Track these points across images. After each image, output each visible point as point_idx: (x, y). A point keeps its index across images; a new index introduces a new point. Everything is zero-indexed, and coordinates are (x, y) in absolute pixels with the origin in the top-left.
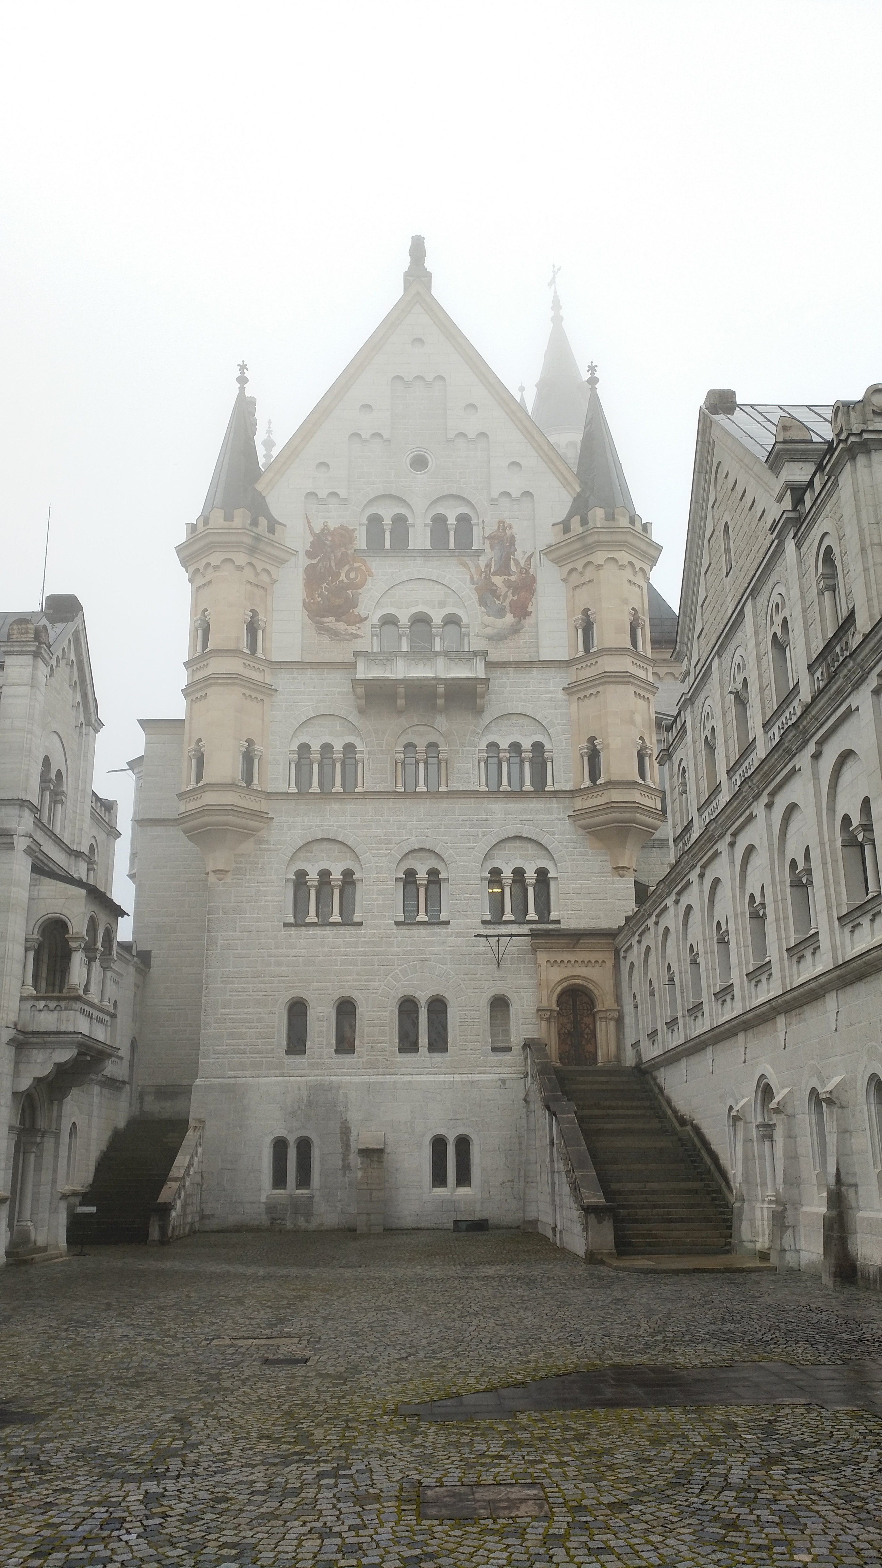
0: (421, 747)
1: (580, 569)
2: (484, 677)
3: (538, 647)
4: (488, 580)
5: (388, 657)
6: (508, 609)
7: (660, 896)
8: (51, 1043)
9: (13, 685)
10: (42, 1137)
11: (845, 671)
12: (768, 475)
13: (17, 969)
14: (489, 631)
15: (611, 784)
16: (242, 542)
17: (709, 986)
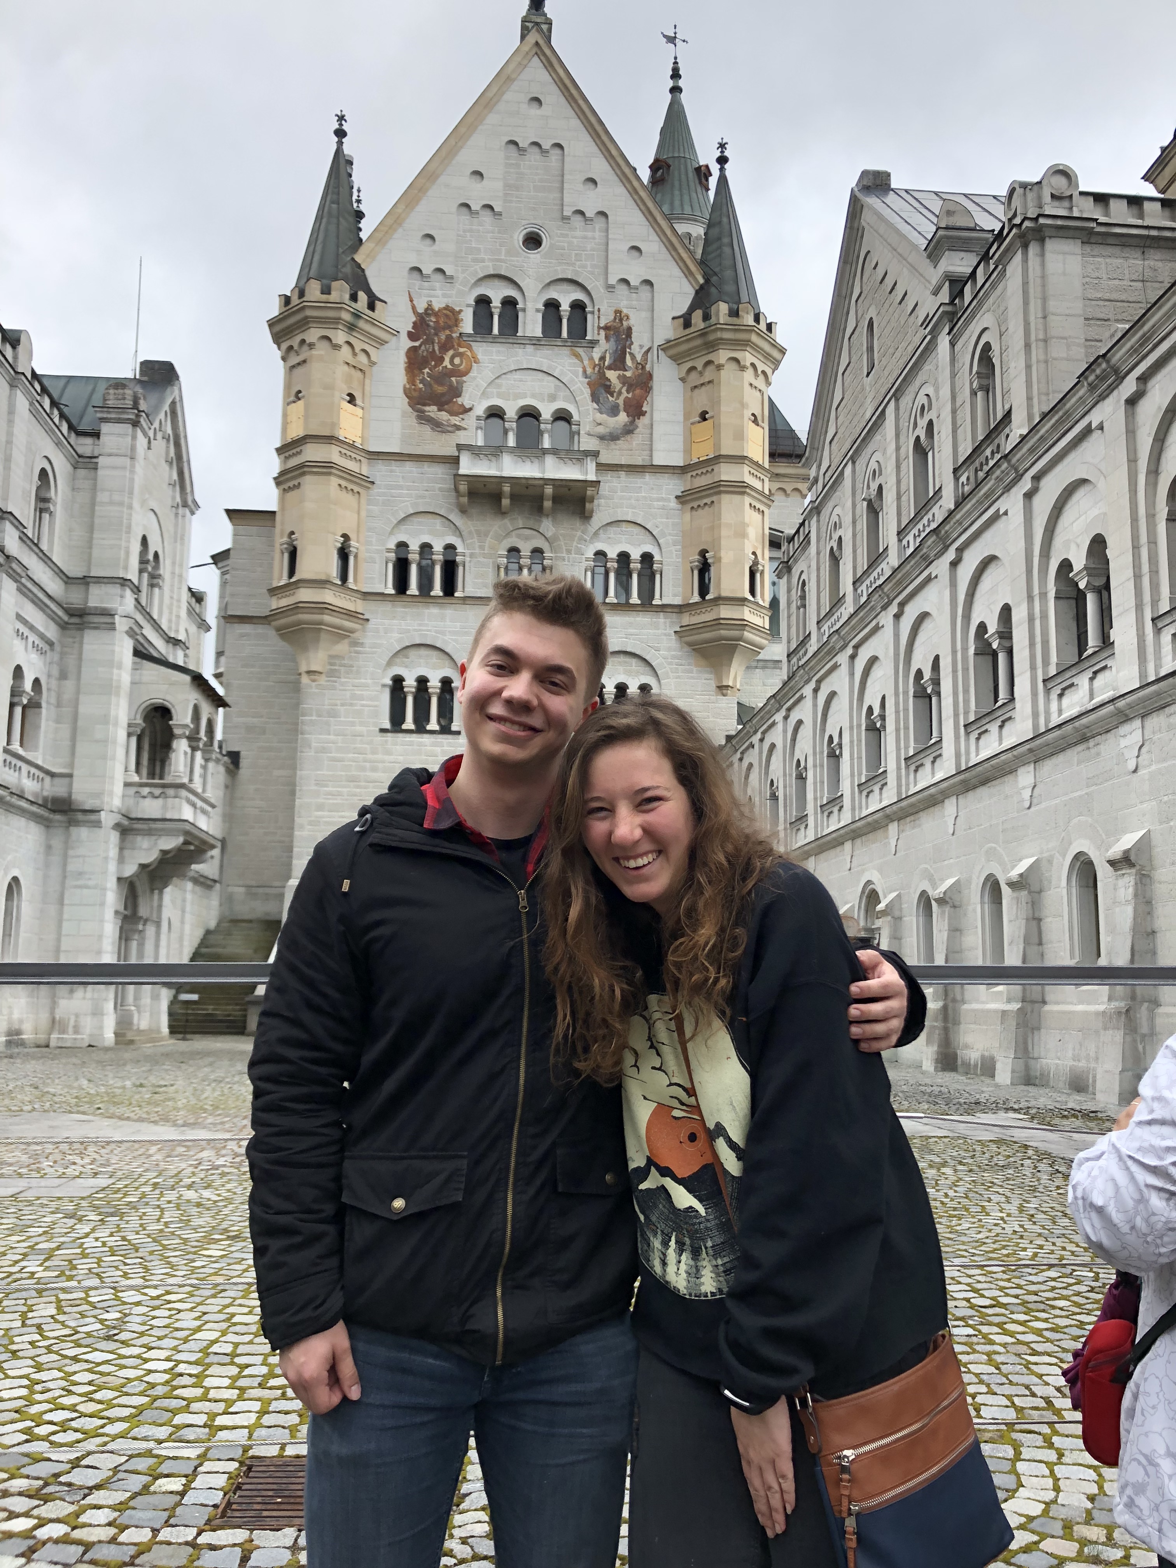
0: (526, 551)
1: (700, 368)
2: (594, 478)
3: (651, 450)
4: (602, 375)
5: (494, 451)
6: (622, 406)
7: (769, 711)
8: (156, 829)
9: (110, 455)
10: (144, 925)
11: (998, 472)
12: (925, 264)
13: (120, 753)
14: (601, 430)
15: (719, 600)
16: (340, 319)
17: (815, 799)
